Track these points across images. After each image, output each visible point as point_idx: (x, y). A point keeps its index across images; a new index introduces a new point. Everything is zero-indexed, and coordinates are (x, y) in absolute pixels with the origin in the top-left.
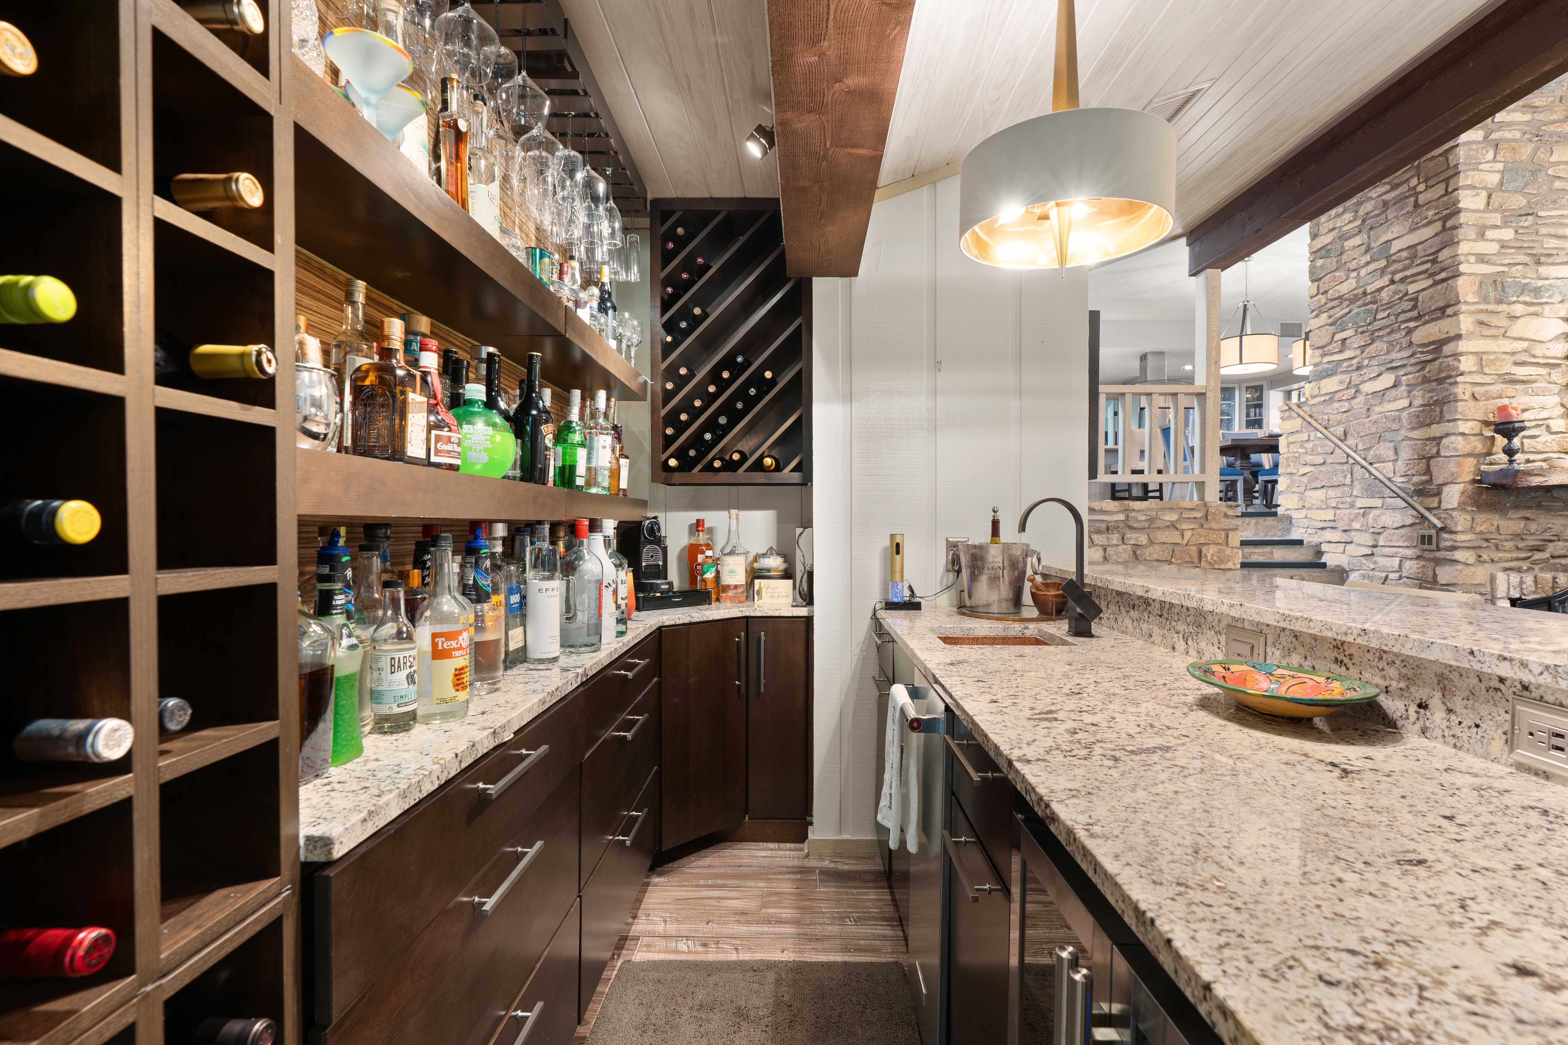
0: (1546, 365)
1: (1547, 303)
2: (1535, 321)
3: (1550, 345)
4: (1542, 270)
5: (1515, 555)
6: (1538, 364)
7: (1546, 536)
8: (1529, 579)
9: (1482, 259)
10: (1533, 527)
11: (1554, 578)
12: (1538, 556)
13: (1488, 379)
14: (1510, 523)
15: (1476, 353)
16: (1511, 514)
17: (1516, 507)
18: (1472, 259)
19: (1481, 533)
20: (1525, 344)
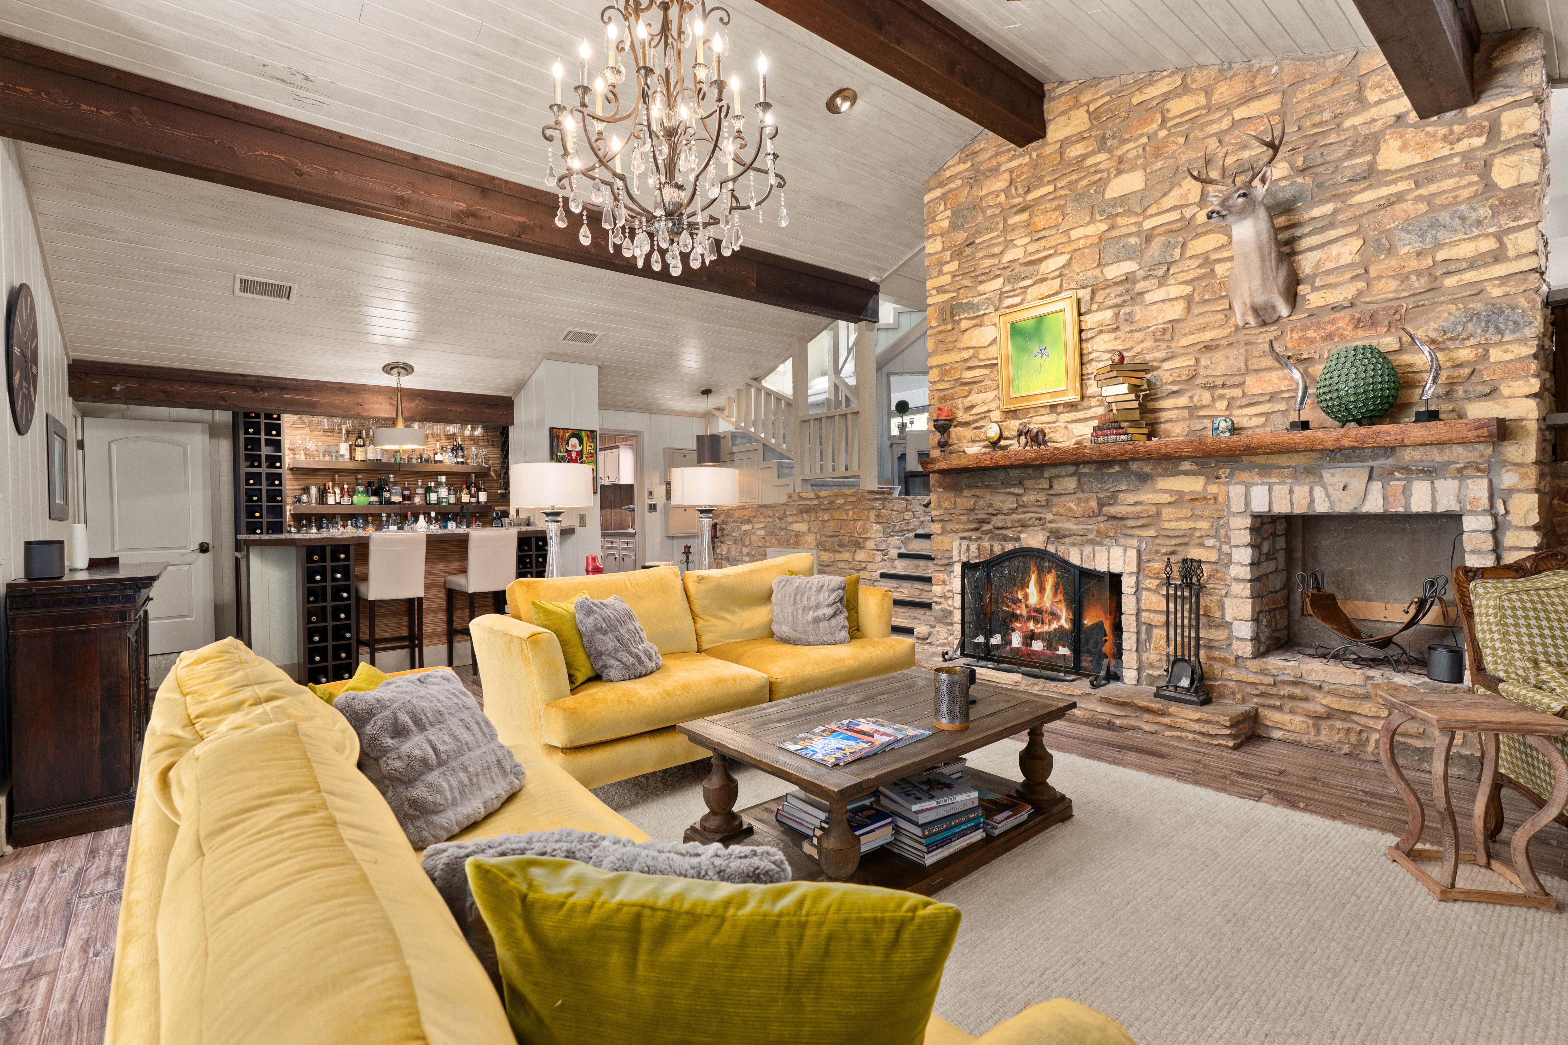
0: (986, 366)
1: (985, 314)
2: (977, 331)
3: (989, 349)
4: (982, 288)
5: (966, 527)
6: (979, 367)
7: (991, 511)
8: (974, 547)
9: (941, 290)
10: (981, 503)
11: (992, 546)
12: (987, 527)
13: (947, 386)
14: (965, 500)
15: (938, 366)
16: (966, 493)
17: (969, 487)
18: (934, 292)
19: (946, 509)
20: (971, 352)
